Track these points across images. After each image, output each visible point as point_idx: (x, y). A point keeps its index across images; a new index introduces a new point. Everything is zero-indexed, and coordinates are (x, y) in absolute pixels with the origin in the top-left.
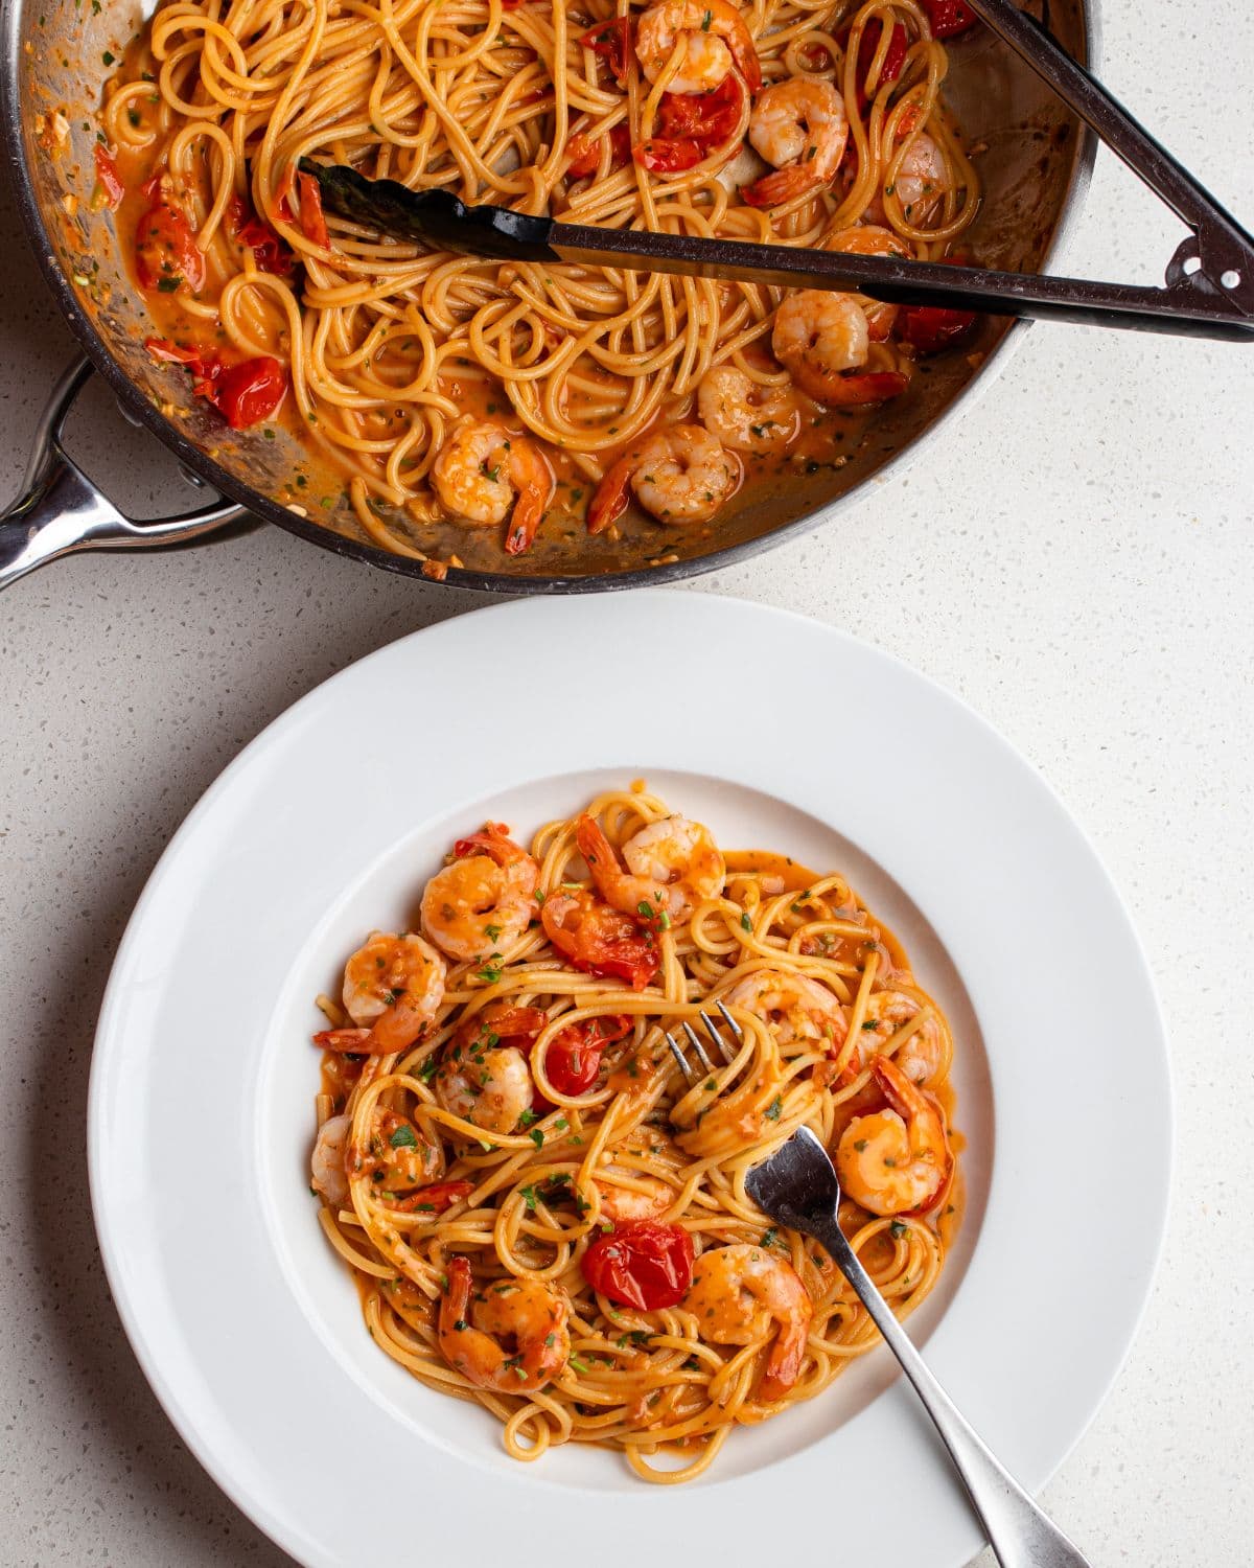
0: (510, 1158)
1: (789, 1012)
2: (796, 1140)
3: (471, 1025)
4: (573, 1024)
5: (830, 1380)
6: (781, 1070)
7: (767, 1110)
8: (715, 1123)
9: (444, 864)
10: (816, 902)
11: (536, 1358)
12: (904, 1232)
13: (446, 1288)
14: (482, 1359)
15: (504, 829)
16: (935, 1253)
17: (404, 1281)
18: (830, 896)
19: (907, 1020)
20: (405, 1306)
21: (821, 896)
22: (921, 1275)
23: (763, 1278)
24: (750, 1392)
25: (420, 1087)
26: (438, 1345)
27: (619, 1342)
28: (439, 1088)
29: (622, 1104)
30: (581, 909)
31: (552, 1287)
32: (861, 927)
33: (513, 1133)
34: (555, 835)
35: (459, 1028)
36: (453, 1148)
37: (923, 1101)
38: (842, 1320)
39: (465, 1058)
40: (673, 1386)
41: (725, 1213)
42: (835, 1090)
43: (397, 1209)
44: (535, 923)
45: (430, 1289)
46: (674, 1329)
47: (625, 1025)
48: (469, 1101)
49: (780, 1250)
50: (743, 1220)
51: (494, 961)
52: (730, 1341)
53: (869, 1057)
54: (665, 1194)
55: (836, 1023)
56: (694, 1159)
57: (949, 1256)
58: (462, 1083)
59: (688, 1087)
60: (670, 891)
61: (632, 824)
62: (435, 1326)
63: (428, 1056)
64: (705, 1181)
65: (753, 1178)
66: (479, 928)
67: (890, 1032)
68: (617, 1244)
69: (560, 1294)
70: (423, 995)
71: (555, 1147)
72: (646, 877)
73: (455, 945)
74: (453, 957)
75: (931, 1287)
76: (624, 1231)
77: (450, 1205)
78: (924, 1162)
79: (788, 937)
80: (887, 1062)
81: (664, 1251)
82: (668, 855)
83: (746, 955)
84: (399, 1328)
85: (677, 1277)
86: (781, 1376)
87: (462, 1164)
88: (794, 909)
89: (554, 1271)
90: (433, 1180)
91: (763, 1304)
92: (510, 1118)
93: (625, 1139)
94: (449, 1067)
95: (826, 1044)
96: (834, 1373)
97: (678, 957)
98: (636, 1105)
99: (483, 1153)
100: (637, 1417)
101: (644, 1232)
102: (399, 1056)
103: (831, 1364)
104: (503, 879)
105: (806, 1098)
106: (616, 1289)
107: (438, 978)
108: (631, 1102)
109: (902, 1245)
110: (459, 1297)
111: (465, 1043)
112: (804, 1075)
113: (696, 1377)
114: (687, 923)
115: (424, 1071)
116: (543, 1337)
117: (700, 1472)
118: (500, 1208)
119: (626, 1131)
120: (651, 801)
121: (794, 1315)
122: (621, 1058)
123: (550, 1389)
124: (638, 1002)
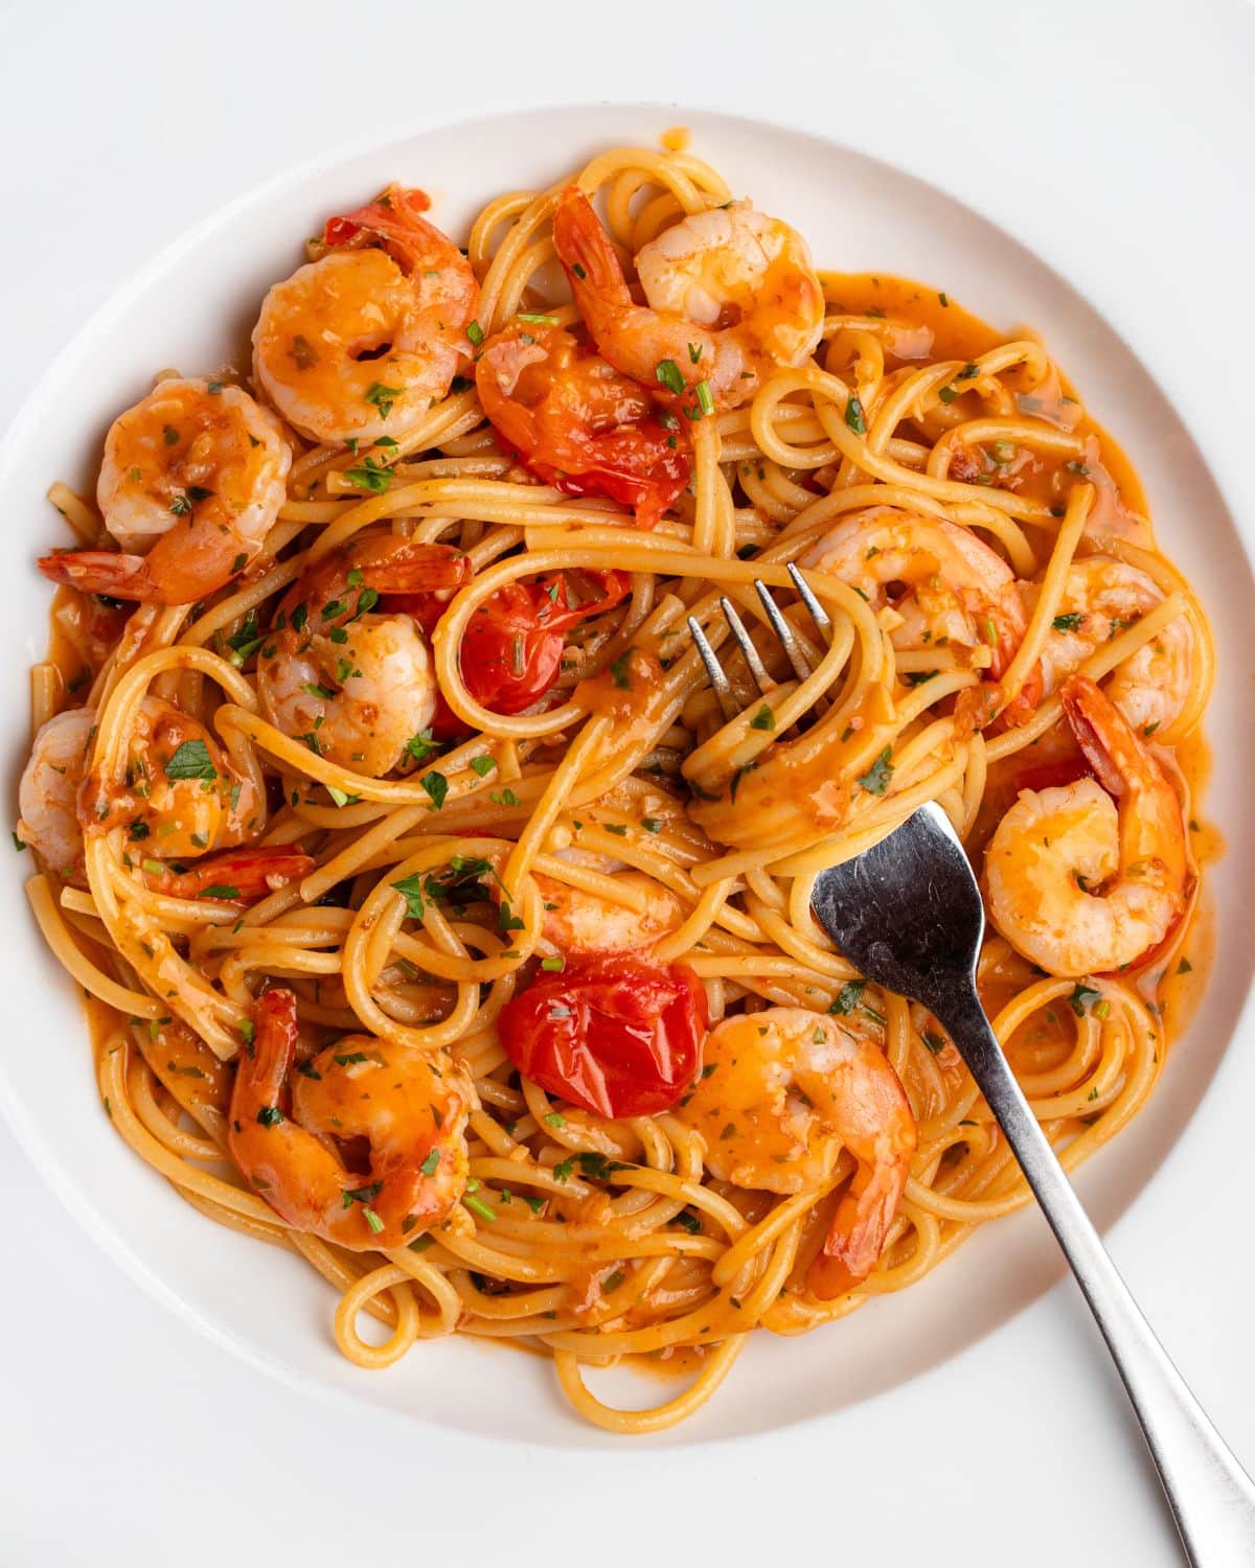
0: (384, 817)
1: (919, 589)
2: (914, 823)
3: (329, 569)
4: (518, 581)
5: (936, 1261)
6: (897, 699)
7: (863, 776)
8: (765, 792)
9: (307, 258)
10: (986, 383)
11: (401, 1195)
12: (1096, 1005)
13: (250, 1044)
14: (304, 1183)
15: (420, 201)
16: (1150, 1046)
17: (172, 1021)
18: (1013, 374)
19: (1136, 617)
20: (171, 1067)
21: (999, 375)
22: (1120, 1084)
23: (831, 1074)
24: (789, 1279)
25: (227, 673)
26: (227, 1144)
27: (558, 1171)
28: (262, 676)
29: (596, 740)
30: (550, 364)
31: (443, 1062)
32: (1065, 435)
33: (395, 776)
34: (514, 218)
35: (308, 569)
36: (278, 785)
37: (1152, 767)
38: (967, 1151)
39: (312, 624)
40: (649, 1259)
41: (770, 948)
42: (991, 733)
43: (170, 893)
44: (461, 384)
45: (219, 1041)
46: (661, 1156)
47: (616, 590)
48: (316, 708)
49: (865, 1022)
50: (800, 964)
51: (381, 450)
52: (760, 1186)
53: (1061, 680)
54: (663, 909)
55: (1005, 614)
56: (722, 851)
57: (1174, 1054)
58: (305, 673)
59: (724, 717)
60: (717, 345)
61: (659, 210)
62: (224, 1109)
63: (247, 614)
64: (738, 887)
65: (826, 886)
66: (357, 388)
67: (1103, 638)
68: (566, 996)
69: (456, 1073)
70: (242, 506)
71: (469, 804)
72: (674, 315)
73: (311, 416)
74: (308, 436)
75: (1136, 1109)
76: (582, 971)
77: (267, 892)
78: (1146, 885)
79: (929, 443)
80: (1091, 690)
81: (653, 1015)
82: (719, 276)
83: (848, 475)
84: (159, 1103)
85: (674, 1062)
86: (848, 1257)
87: (293, 816)
88: (946, 395)
89: (449, 1032)
90: (240, 839)
91: (828, 1123)
92: (387, 747)
93: (598, 801)
94: (282, 641)
95: (985, 657)
96: (945, 1246)
97: (721, 465)
98: (623, 741)
99: (331, 803)
100: (579, 1309)
101: (618, 979)
102: (193, 609)
103: (942, 1232)
104: (408, 299)
105: (938, 754)
106: (557, 1075)
107: (274, 474)
108: (614, 735)
109: (1089, 1026)
110: (270, 1064)
111: (316, 600)
112: (940, 709)
113: (694, 1245)
114: (746, 404)
115: (237, 643)
116: (418, 1157)
117: (688, 1414)
118: (357, 908)
119: (601, 787)
120: (695, 169)
121: (883, 1149)
122: (602, 648)
123: (425, 1242)
124: (644, 550)
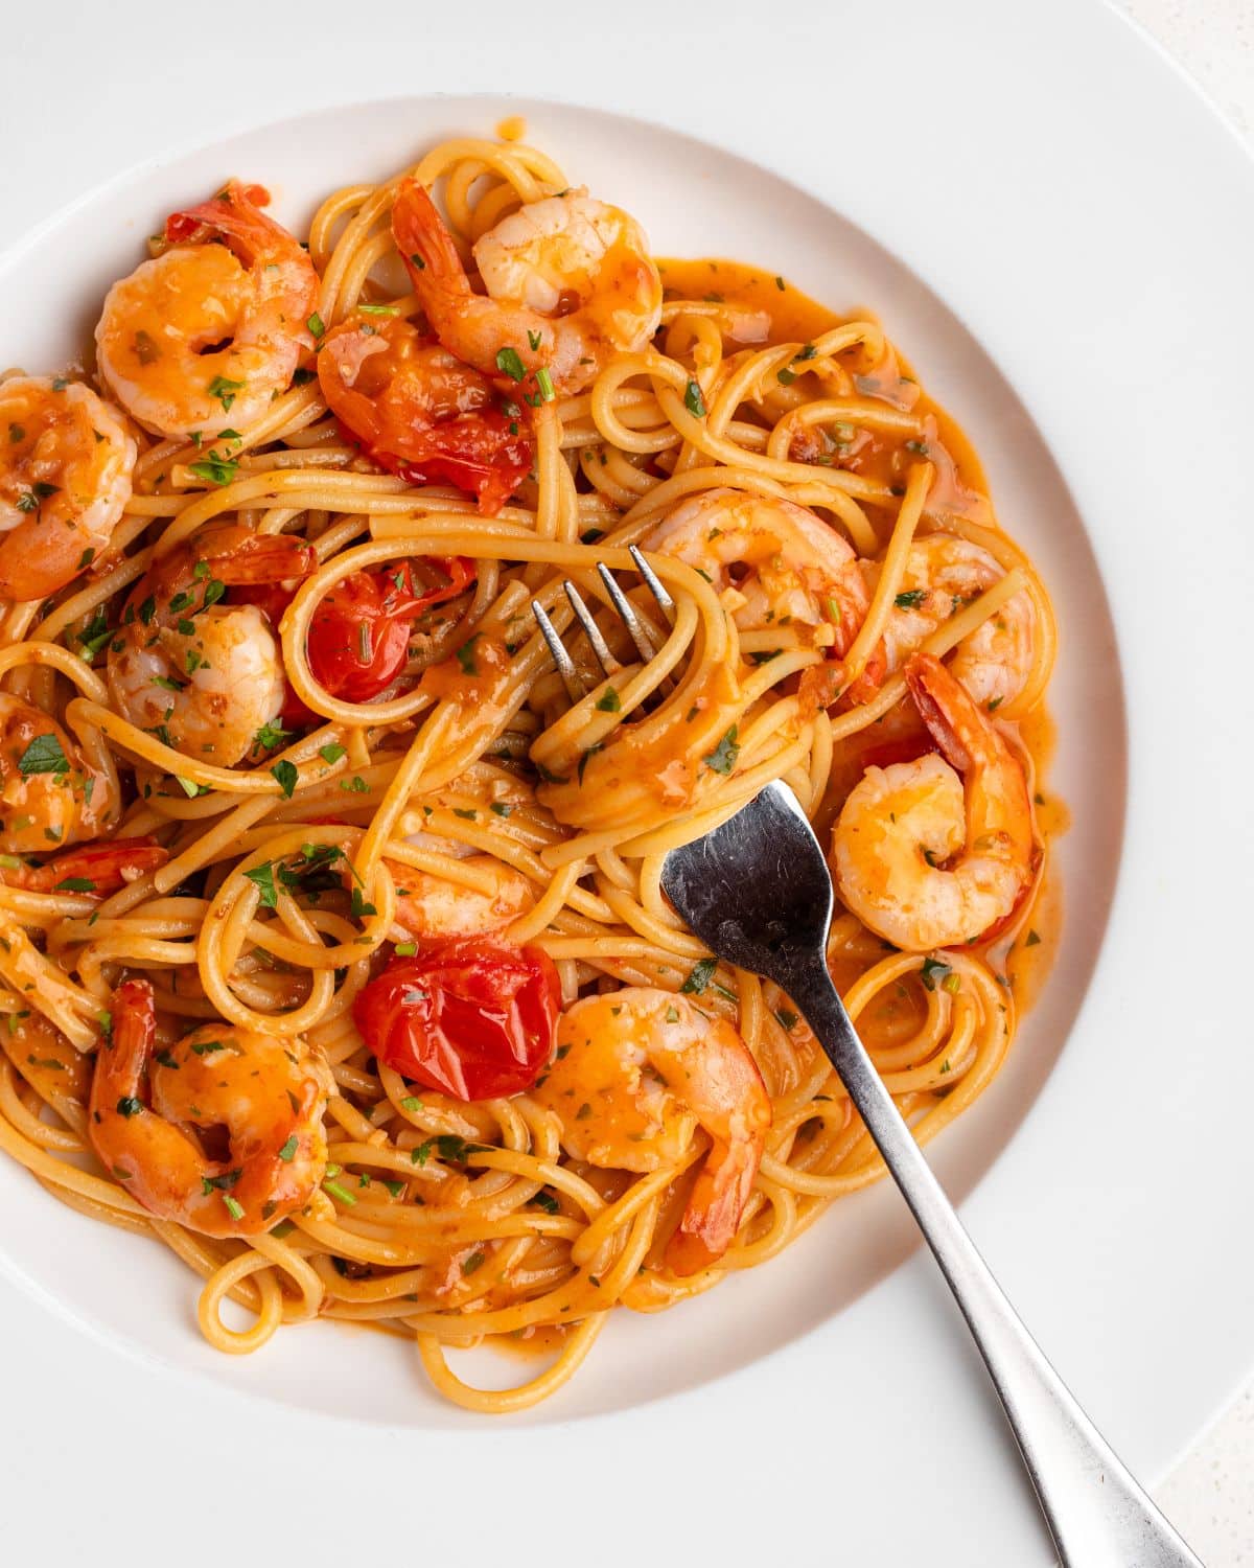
0: (235, 808)
1: (762, 570)
2: (761, 803)
3: (176, 562)
4: (364, 569)
5: (792, 1237)
6: (741, 679)
7: (709, 755)
8: (612, 774)
9: (149, 255)
10: (824, 365)
11: (260, 1182)
12: (946, 979)
13: (109, 1035)
14: (165, 1172)
15: (259, 196)
16: (1000, 1019)
17: (31, 1014)
18: (850, 356)
19: (978, 593)
20: (32, 1059)
21: (836, 356)
22: (973, 1055)
23: (685, 1053)
24: (648, 1256)
25: (77, 667)
26: (88, 1135)
27: (416, 1154)
28: (112, 669)
29: (444, 726)
30: (392, 354)
31: (300, 1051)
32: (903, 414)
33: (246, 765)
34: (354, 212)
35: (155, 563)
36: (132, 779)
37: (997, 742)
38: (822, 1126)
39: (160, 616)
40: (508, 1240)
41: (621, 928)
42: (835, 712)
43: (26, 887)
44: (303, 376)
45: (78, 1034)
46: (517, 1137)
47: (461, 577)
48: (165, 700)
49: (717, 1000)
50: (654, 945)
51: (224, 443)
52: (617, 1164)
53: (904, 658)
54: (515, 892)
55: (848, 593)
56: (571, 833)
57: (1025, 1025)
58: (155, 665)
59: (570, 700)
60: (556, 331)
61: (498, 199)
62: (84, 1100)
63: (96, 609)
64: (588, 869)
65: (675, 867)
66: (200, 382)
67: (945, 614)
68: (420, 980)
69: (313, 1059)
70: (88, 501)
71: (320, 792)
72: (515, 303)
73: (155, 411)
74: (152, 431)
75: (988, 1081)
76: (435, 954)
77: (122, 884)
78: (993, 858)
79: (768, 425)
80: (935, 667)
81: (507, 998)
82: (557, 264)
83: (689, 458)
84: (20, 1097)
85: (528, 1043)
86: (705, 1233)
87: (147, 808)
88: (784, 377)
89: (305, 1019)
90: (95, 832)
91: (682, 1101)
92: (236, 738)
93: (447, 786)
94: (131, 633)
95: (828, 635)
96: (801, 1222)
97: (564, 452)
98: (471, 727)
99: (182, 794)
100: (439, 1291)
101: (470, 963)
102: (44, 605)
103: (798, 1206)
104: (249, 293)
105: (784, 732)
106: (412, 1060)
107: (119, 469)
108: (461, 721)
109: (940, 1000)
110: (128, 1055)
111: (164, 593)
112: (785, 688)
113: (552, 1225)
114: (586, 391)
115: (86, 638)
116: (277, 1143)
117: (550, 1392)
118: (211, 898)
119: (450, 773)
120: (531, 158)
121: (738, 1125)
122: (449, 634)
123: (287, 1228)
124: (485, 536)
